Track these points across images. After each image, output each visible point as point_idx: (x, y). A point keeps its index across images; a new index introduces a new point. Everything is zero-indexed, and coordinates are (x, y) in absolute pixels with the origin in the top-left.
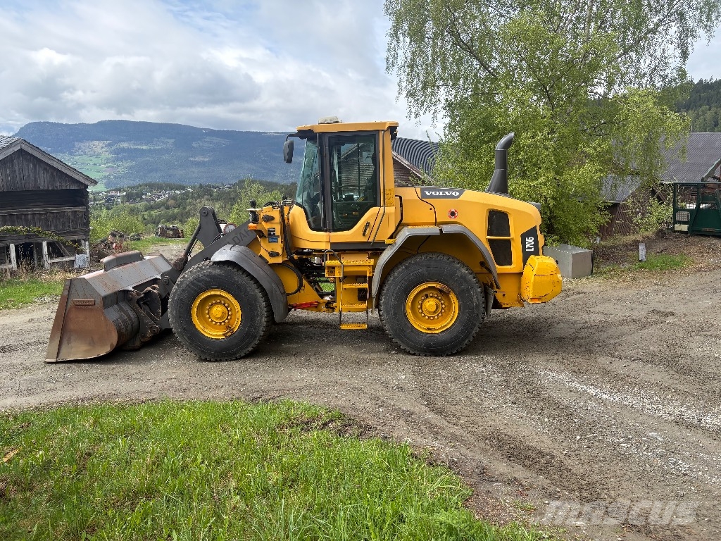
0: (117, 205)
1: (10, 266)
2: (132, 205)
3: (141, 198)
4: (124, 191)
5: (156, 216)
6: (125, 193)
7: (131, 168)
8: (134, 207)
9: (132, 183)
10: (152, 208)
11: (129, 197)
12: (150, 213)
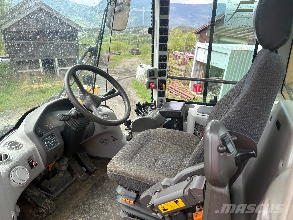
0: (129, 34)
1: (39, 70)
2: (135, 35)
3: (139, 32)
4: (133, 29)
5: (143, 40)
6: (133, 30)
7: (136, 19)
8: (136, 36)
9: (136, 26)
10: (142, 37)
11: (134, 32)
12: (141, 39)
